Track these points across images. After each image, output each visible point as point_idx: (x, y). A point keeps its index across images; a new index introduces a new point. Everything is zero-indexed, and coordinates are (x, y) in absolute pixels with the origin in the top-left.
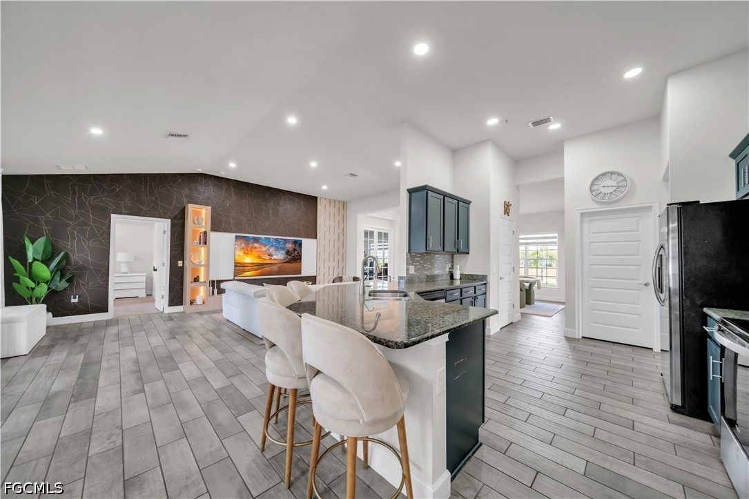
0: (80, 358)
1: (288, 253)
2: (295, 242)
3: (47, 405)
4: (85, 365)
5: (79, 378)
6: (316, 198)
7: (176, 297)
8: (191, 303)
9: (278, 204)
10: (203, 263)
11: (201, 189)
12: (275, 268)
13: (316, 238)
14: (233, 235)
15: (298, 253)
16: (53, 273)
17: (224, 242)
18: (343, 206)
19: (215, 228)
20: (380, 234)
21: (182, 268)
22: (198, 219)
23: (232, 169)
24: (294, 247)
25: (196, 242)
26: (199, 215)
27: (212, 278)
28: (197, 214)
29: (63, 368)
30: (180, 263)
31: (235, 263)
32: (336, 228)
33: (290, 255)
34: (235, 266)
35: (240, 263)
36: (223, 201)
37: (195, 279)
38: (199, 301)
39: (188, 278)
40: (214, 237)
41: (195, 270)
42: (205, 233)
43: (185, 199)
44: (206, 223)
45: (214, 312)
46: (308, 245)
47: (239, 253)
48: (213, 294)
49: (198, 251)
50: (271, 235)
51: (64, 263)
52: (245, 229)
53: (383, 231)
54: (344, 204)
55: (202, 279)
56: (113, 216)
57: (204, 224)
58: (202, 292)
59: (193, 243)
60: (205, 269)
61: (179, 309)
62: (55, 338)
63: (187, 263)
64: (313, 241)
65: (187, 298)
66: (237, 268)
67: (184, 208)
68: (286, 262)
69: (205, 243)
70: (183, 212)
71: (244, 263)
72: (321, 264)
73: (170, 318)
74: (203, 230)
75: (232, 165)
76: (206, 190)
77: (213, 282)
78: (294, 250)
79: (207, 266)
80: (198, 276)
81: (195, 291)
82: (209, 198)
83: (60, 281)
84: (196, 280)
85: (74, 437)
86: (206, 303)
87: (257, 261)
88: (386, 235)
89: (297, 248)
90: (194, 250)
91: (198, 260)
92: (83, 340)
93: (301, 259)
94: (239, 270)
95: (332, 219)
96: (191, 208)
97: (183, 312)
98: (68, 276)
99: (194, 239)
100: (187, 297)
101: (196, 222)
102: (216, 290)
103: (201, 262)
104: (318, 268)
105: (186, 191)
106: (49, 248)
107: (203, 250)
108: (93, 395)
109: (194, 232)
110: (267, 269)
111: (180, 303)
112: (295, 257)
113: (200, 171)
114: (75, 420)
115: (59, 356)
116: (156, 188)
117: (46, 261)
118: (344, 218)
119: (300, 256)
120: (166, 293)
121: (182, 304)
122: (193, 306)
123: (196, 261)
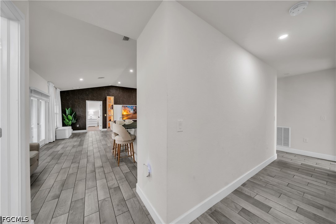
0: (80, 139)
3: (74, 147)
4: (81, 141)
5: (80, 143)
7: (105, 126)
8: (109, 128)
11: (111, 91)
12: (131, 116)
14: (122, 105)
15: (136, 110)
16: (73, 118)
17: (118, 108)
19: (116, 103)
21: (106, 117)
23: (119, 84)
25: (110, 108)
26: (111, 100)
28: (110, 99)
29: (76, 141)
30: (105, 115)
33: (134, 111)
35: (123, 115)
36: (118, 94)
39: (108, 120)
40: (115, 106)
41: (110, 117)
42: (112, 105)
43: (106, 95)
44: (112, 102)
47: (123, 111)
49: (111, 111)
50: (130, 105)
51: (75, 115)
52: (124, 104)
55: (112, 120)
56: (87, 101)
60: (113, 117)
61: (105, 130)
62: (74, 136)
63: (107, 115)
67: (106, 97)
68: (133, 114)
69: (112, 109)
70: (106, 99)
73: (103, 132)
75: (119, 83)
76: (113, 91)
77: (115, 121)
81: (110, 124)
82: (113, 94)
83: (74, 120)
84: (110, 120)
85: (79, 151)
87: (127, 114)
90: (109, 111)
92: (80, 136)
94: (123, 117)
96: (108, 97)
97: (107, 131)
98: (76, 119)
100: (108, 126)
101: (110, 102)
103: (111, 115)
105: (107, 92)
106: (71, 111)
108: (82, 146)
109: (109, 105)
110: (129, 117)
113: (110, 85)
114: (79, 149)
115: (75, 139)
117: (71, 115)
120: (102, 124)
121: (106, 128)
122: (109, 129)
123: (110, 115)
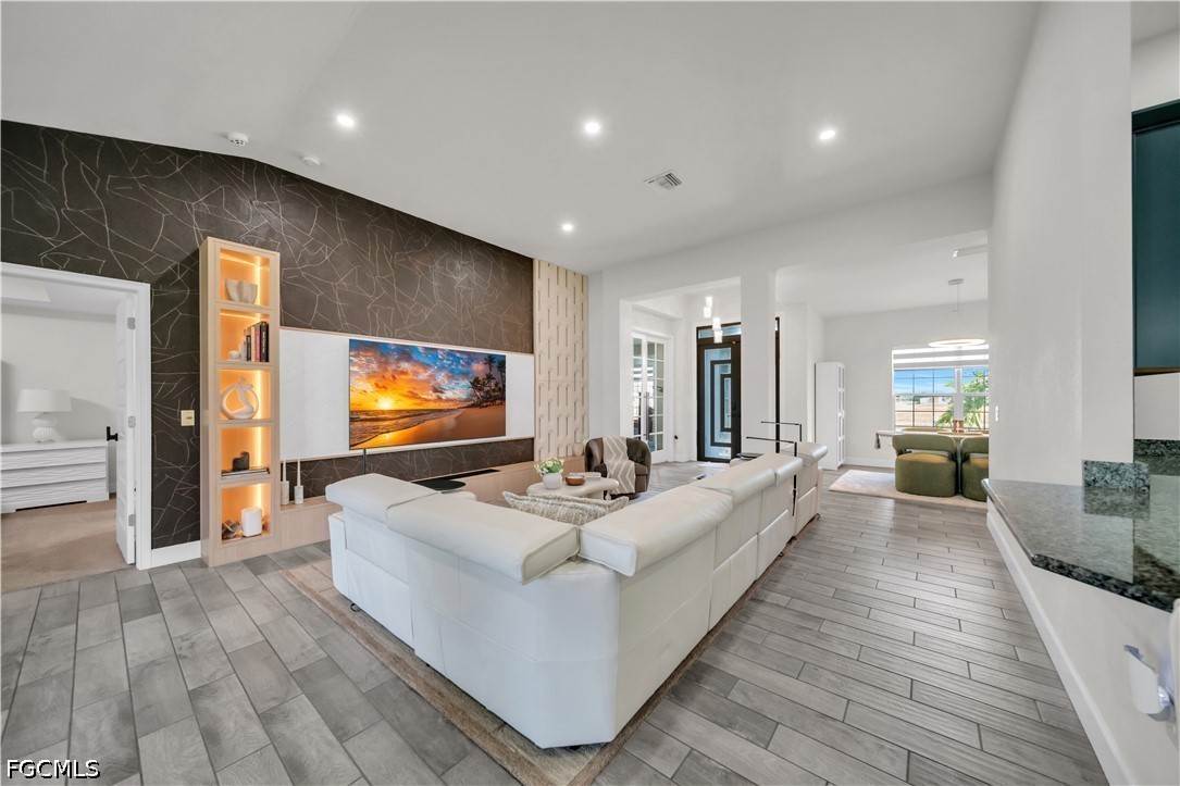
1: (476, 384)
2: (490, 359)
6: (530, 261)
7: (176, 517)
8: (227, 533)
9: (452, 266)
10: (259, 416)
11: (249, 204)
12: (449, 421)
13: (532, 352)
14: (344, 339)
15: (496, 385)
18: (581, 282)
19: (298, 311)
20: (651, 346)
21: (194, 432)
22: (240, 288)
24: (488, 371)
25: (234, 353)
26: (243, 276)
27: (286, 457)
28: (236, 269)
30: (187, 418)
31: (351, 412)
32: (570, 331)
33: (480, 390)
34: (352, 420)
35: (366, 412)
37: (236, 461)
38: (250, 525)
39: (214, 458)
40: (288, 341)
41: (236, 434)
42: (264, 329)
43: (196, 228)
44: (266, 301)
45: (299, 557)
46: (518, 367)
48: (292, 497)
49: (245, 382)
50: (437, 341)
52: (374, 325)
53: (656, 341)
54: (584, 279)
55: (258, 461)
57: (258, 302)
58: (260, 497)
59: (226, 354)
60: (265, 434)
61: (187, 552)
64: (527, 358)
65: (213, 517)
66: (358, 425)
67: (196, 254)
68: (473, 406)
69: (265, 357)
70: (192, 266)
71: (377, 412)
72: (542, 410)
74: (257, 319)
76: (267, 213)
77: (291, 466)
78: (489, 377)
79: (272, 423)
80: (246, 455)
81: (236, 498)
82: (271, 231)
84: (240, 464)
86: (271, 527)
88: (661, 346)
89: (495, 372)
90: (230, 379)
91: (245, 408)
93: (503, 399)
94: (364, 431)
95: (562, 311)
96: (215, 251)
97: (201, 563)
99: (229, 345)
100: (213, 515)
101: (234, 294)
102: (299, 490)
103: (253, 412)
104: (537, 421)
105: (201, 204)
107: (258, 377)
109: (229, 327)
110: (431, 424)
111: (192, 532)
112: (491, 392)
116: (93, 181)
118: (583, 312)
119: (502, 390)
120: (143, 507)
121: (196, 537)
122: (232, 542)
123: (239, 412)
